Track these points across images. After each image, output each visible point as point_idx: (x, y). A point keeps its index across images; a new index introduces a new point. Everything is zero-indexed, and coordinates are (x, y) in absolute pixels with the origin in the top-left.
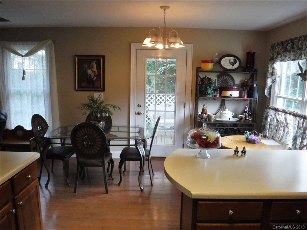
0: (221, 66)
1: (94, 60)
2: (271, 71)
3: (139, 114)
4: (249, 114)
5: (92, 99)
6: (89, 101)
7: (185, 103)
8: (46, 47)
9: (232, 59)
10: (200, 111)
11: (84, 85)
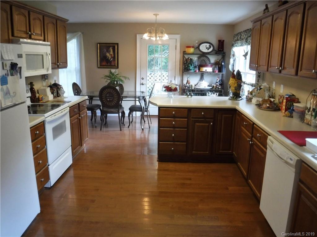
0: (200, 50)
1: (110, 46)
2: (233, 54)
3: (142, 84)
4: (219, 84)
5: (111, 73)
6: (109, 73)
7: (175, 77)
8: (77, 37)
9: (208, 45)
10: (185, 82)
11: (104, 63)
